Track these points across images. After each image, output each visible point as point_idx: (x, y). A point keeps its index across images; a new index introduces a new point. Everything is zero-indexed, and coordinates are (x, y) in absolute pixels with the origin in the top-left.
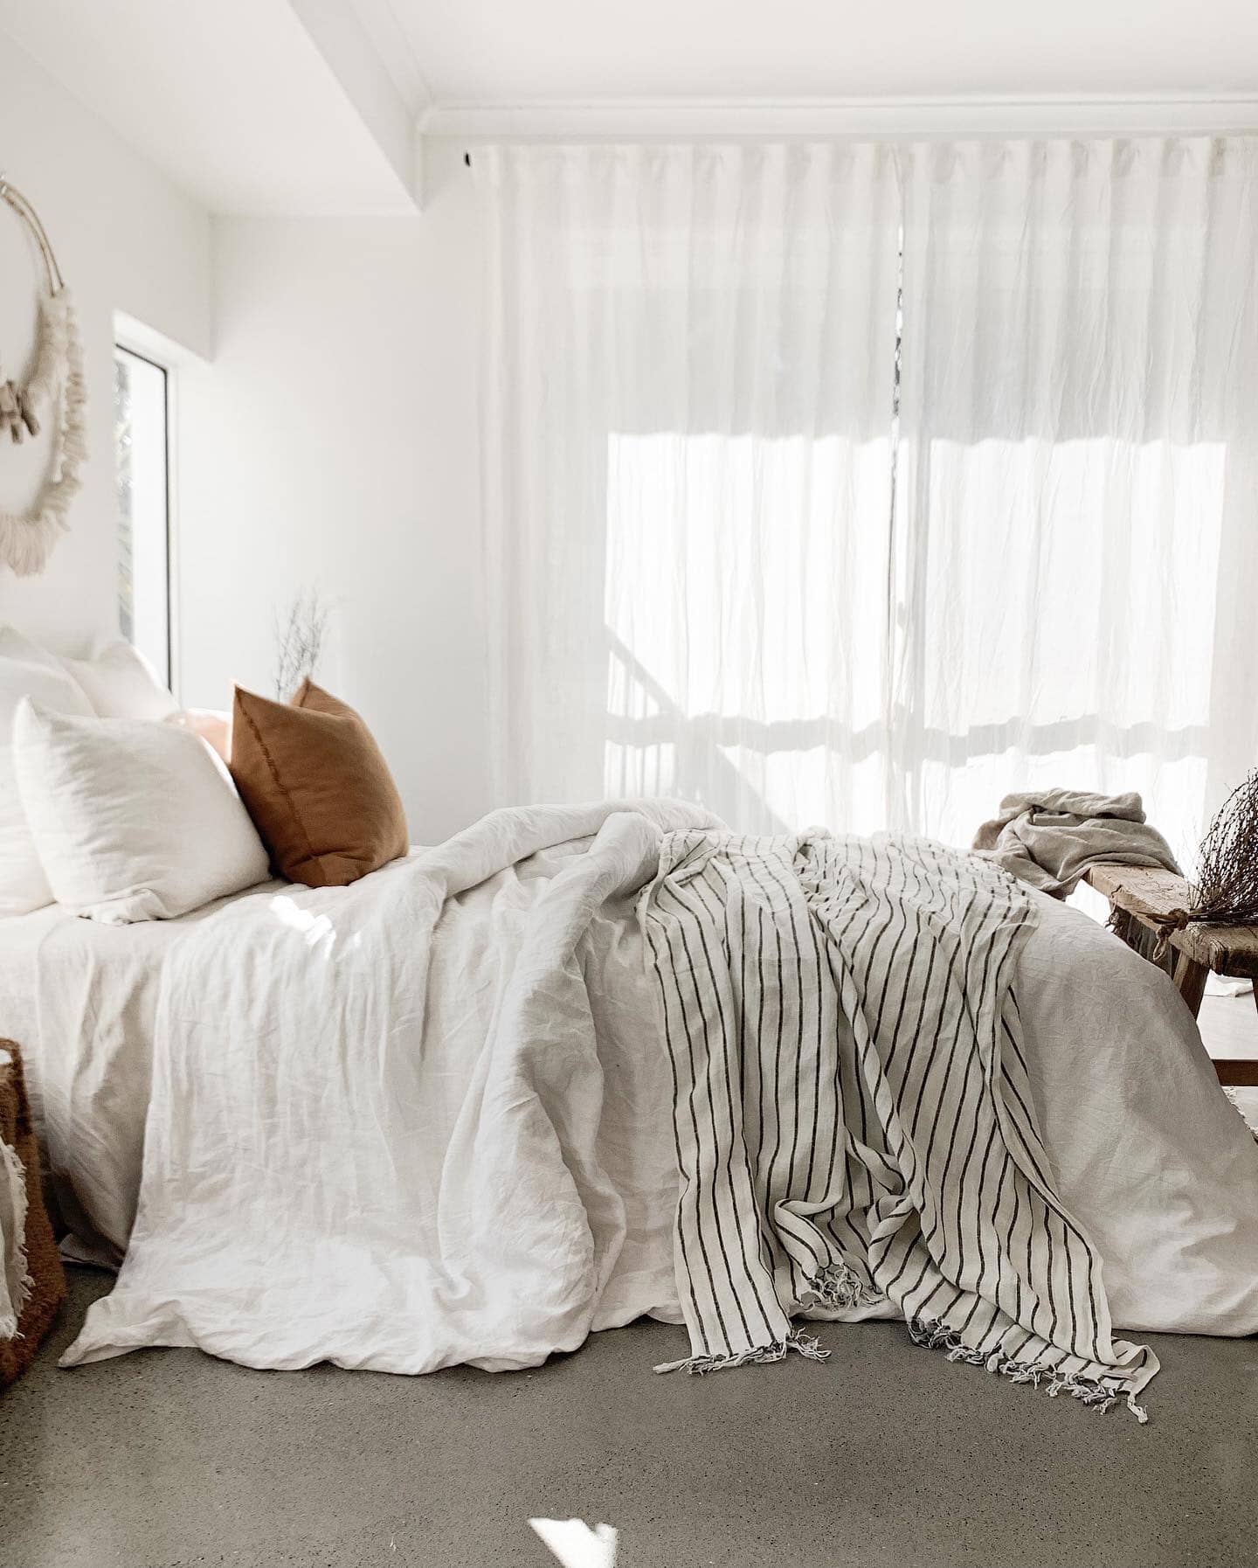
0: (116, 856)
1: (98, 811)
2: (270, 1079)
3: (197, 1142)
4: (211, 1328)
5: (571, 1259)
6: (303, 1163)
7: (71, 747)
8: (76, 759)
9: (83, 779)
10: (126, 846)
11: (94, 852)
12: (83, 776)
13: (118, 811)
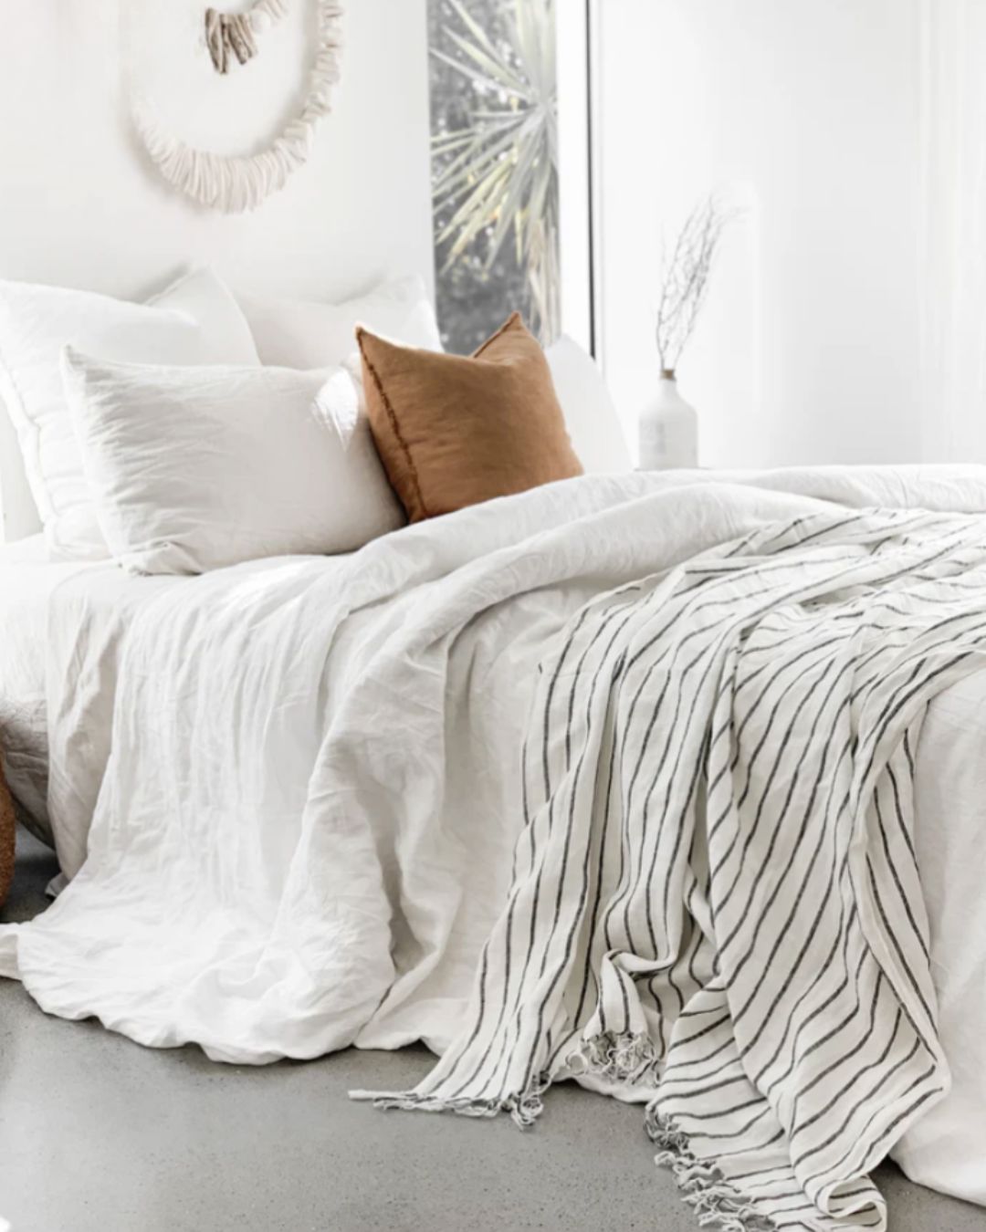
0: (140, 507)
1: (127, 462)
2: (185, 742)
3: (139, 796)
4: (33, 965)
5: (333, 965)
6: (205, 831)
7: (107, 395)
8: (109, 408)
9: (113, 429)
10: (154, 497)
11: (121, 502)
12: (117, 425)
13: (147, 462)
